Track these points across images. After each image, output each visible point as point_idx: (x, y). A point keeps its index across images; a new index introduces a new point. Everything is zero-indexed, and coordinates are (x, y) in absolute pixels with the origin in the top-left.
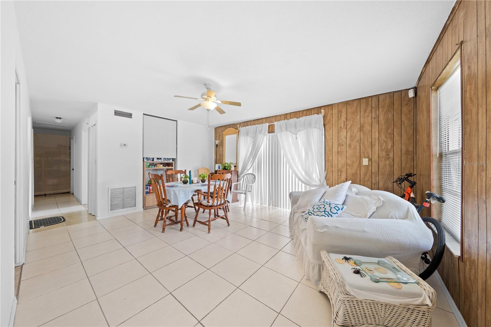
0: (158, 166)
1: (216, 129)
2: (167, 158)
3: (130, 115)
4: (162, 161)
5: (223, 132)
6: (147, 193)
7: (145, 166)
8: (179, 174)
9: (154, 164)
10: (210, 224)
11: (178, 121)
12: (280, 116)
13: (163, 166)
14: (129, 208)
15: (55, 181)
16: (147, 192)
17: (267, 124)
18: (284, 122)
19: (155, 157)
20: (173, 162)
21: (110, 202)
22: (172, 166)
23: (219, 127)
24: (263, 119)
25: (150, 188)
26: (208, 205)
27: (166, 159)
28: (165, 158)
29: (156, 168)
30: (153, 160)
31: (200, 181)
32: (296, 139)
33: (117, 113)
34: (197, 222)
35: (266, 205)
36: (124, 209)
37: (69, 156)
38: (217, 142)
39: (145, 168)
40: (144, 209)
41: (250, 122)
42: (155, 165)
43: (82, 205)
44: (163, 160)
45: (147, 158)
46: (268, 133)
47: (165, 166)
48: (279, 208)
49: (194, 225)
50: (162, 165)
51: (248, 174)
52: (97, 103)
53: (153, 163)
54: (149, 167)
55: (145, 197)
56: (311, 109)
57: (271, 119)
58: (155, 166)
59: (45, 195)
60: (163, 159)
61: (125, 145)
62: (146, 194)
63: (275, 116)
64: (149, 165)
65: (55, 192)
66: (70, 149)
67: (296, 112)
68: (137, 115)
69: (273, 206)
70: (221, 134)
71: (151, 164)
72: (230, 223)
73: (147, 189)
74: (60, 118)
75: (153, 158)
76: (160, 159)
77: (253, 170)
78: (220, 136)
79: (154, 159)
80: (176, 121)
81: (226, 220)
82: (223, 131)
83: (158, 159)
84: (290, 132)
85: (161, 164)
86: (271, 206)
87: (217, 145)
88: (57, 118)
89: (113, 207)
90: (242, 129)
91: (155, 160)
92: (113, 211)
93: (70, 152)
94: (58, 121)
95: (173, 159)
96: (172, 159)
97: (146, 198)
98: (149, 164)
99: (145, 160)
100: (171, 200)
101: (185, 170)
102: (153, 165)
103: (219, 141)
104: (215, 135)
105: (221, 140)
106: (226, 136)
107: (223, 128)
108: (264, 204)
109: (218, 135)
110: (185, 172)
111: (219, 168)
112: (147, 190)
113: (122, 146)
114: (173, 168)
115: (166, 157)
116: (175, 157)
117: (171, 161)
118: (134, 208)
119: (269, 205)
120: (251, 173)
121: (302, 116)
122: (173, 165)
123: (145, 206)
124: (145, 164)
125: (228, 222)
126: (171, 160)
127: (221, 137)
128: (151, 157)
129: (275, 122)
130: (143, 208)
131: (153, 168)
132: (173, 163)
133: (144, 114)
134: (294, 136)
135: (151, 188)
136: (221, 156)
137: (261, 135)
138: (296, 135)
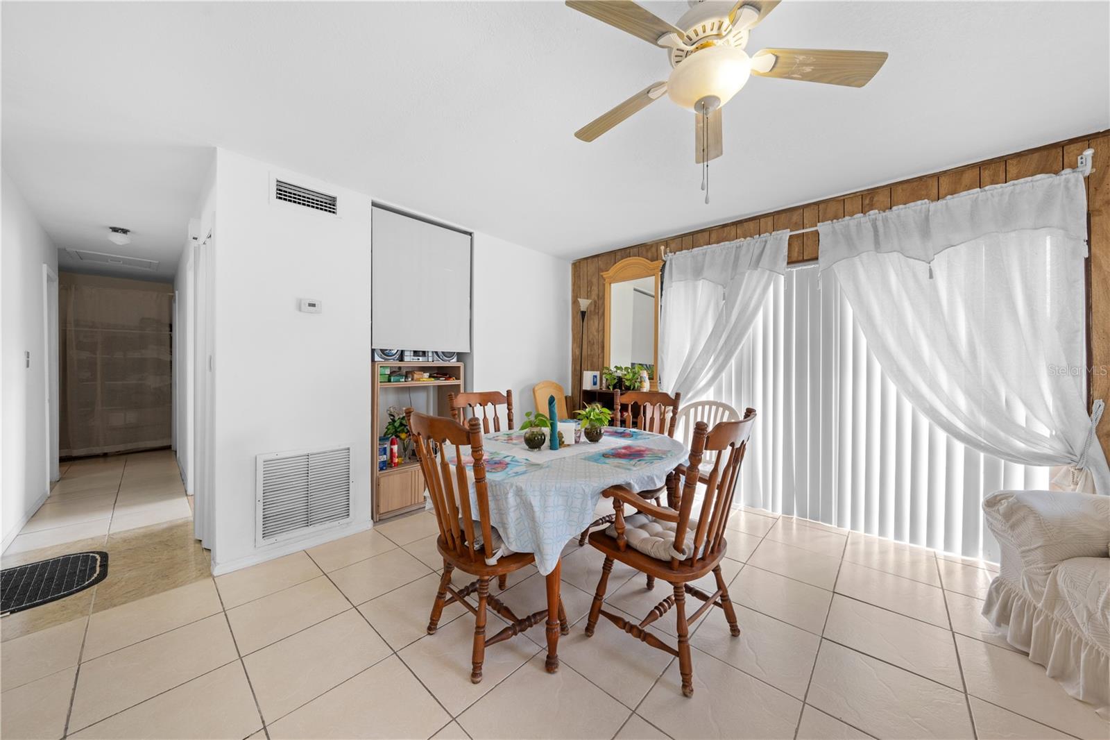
0: (416, 376)
1: (578, 265)
2: (443, 353)
3: (328, 204)
4: (431, 361)
5: (603, 271)
6: (385, 466)
7: (378, 378)
8: (490, 404)
9: (404, 371)
10: (688, 647)
11: (475, 236)
12: (842, 200)
13: (430, 377)
14: (328, 525)
15: (131, 417)
16: (384, 462)
17: (786, 234)
18: (863, 220)
19: (409, 346)
20: (460, 364)
21: (260, 506)
22: (458, 378)
23: (586, 259)
24: (762, 221)
25: (392, 450)
26: (673, 558)
27: (440, 354)
28: (436, 353)
29: (410, 383)
30: (401, 359)
31: (583, 433)
32: (931, 276)
33: (286, 193)
34: (600, 615)
35: (773, 509)
36: (311, 529)
37: (169, 349)
38: (584, 303)
39: (378, 385)
40: (374, 522)
41: (706, 235)
42: (409, 374)
43: (187, 495)
44: (430, 359)
45: (382, 351)
46: (788, 263)
47: (437, 378)
48: (834, 525)
49: (589, 630)
50: (428, 374)
51: (703, 404)
52: (215, 148)
53: (400, 368)
54: (389, 381)
55: (378, 479)
56: (1004, 160)
57: (795, 217)
58: (406, 377)
59: (105, 455)
60: (430, 354)
61: (314, 305)
62: (381, 469)
63: (817, 204)
64: (390, 376)
65: (130, 446)
66: (171, 331)
67: (920, 178)
68: (353, 203)
69: (802, 514)
70: (595, 280)
71: (394, 372)
72: (740, 625)
73: (385, 454)
74: (125, 231)
75: (402, 352)
76: (424, 353)
77: (719, 392)
78: (590, 284)
79: (406, 353)
80: (470, 234)
81: (722, 610)
82: (600, 270)
83: (416, 353)
84: (903, 254)
85: (424, 369)
86: (795, 516)
87: (583, 314)
88: (115, 230)
89: (272, 524)
90: (678, 260)
91: (406, 359)
92: (272, 540)
93: (171, 338)
94: (118, 239)
95: (460, 356)
96: (458, 354)
97: (382, 484)
98: (388, 372)
99: (377, 358)
100: (505, 529)
101: (509, 392)
102: (401, 375)
103: (590, 301)
104: (574, 284)
105: (594, 296)
106: (612, 285)
107: (601, 263)
108: (765, 506)
109: (583, 283)
110: (508, 399)
111: (595, 384)
112: (384, 458)
113: (303, 306)
114: (461, 382)
115: (440, 350)
116: (465, 349)
117: (453, 362)
118: (342, 521)
119: (787, 510)
120: (712, 399)
121: (953, 192)
122: (460, 376)
123: (378, 512)
124: (378, 370)
125: (731, 618)
126: (455, 360)
127: (595, 288)
128: (395, 348)
129: (818, 224)
130: (372, 518)
131: (402, 383)
132: (459, 367)
133: (374, 204)
134: (921, 267)
135: (395, 448)
136: (596, 347)
137: (757, 273)
138: (929, 263)
